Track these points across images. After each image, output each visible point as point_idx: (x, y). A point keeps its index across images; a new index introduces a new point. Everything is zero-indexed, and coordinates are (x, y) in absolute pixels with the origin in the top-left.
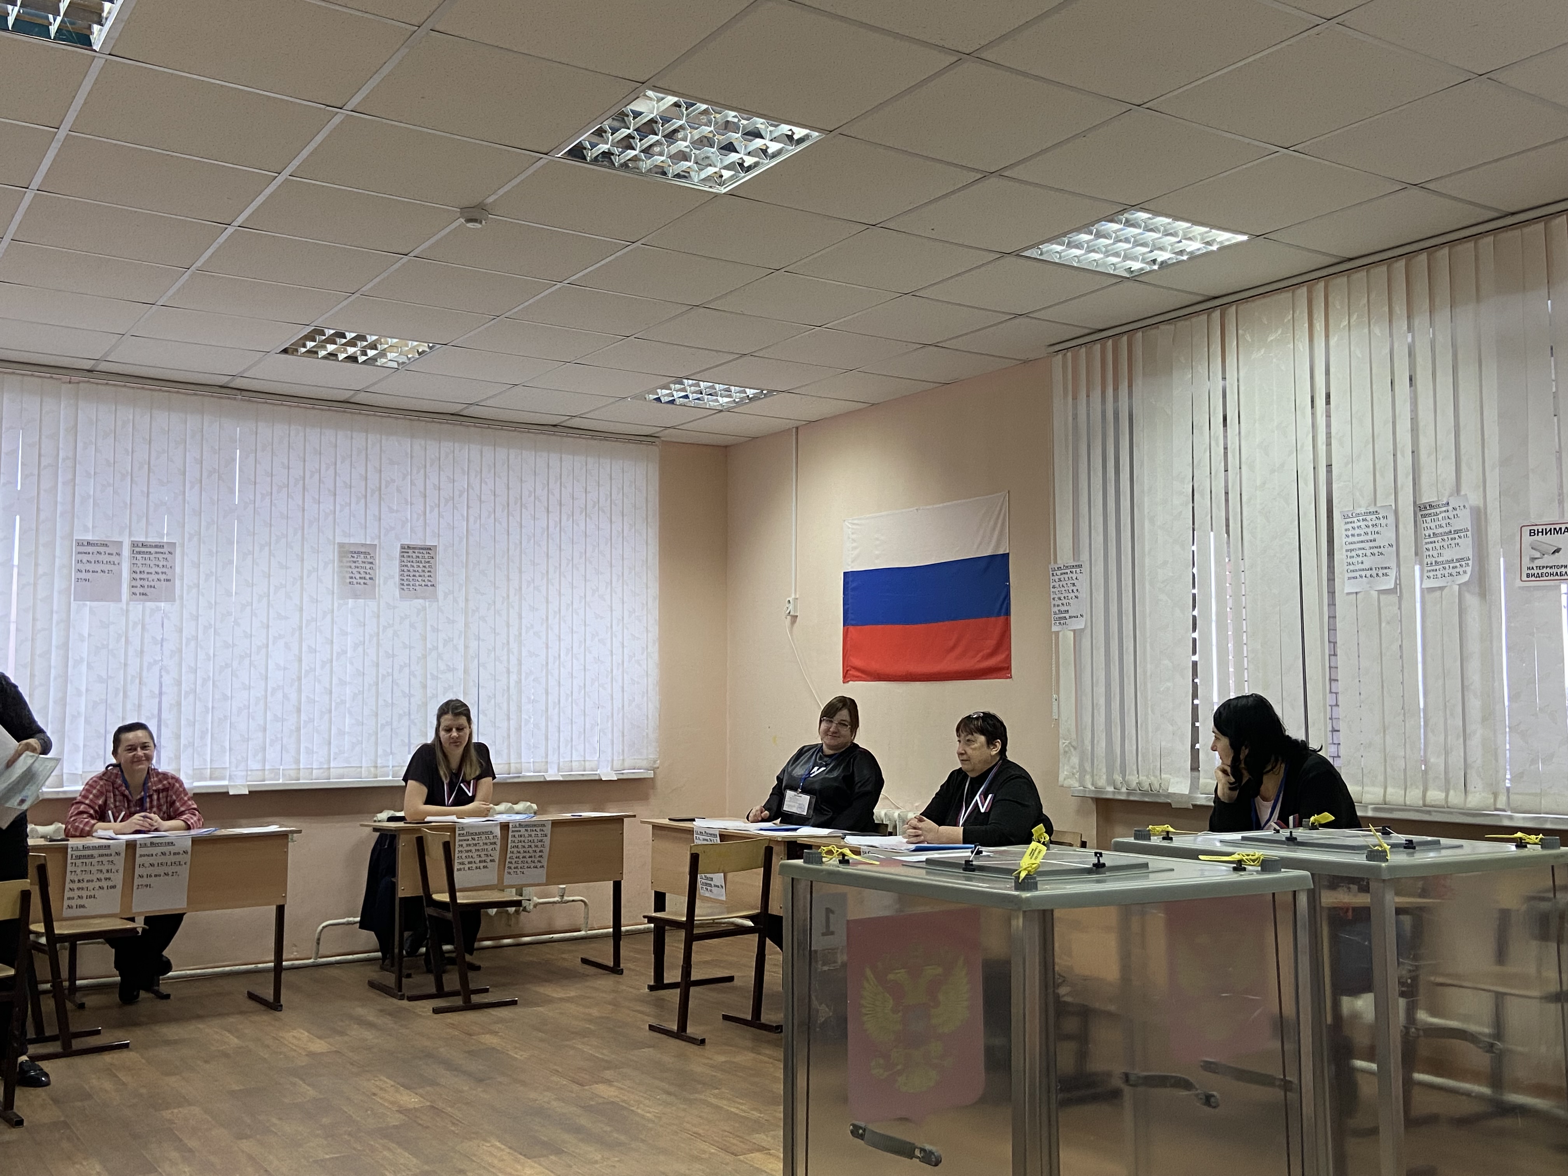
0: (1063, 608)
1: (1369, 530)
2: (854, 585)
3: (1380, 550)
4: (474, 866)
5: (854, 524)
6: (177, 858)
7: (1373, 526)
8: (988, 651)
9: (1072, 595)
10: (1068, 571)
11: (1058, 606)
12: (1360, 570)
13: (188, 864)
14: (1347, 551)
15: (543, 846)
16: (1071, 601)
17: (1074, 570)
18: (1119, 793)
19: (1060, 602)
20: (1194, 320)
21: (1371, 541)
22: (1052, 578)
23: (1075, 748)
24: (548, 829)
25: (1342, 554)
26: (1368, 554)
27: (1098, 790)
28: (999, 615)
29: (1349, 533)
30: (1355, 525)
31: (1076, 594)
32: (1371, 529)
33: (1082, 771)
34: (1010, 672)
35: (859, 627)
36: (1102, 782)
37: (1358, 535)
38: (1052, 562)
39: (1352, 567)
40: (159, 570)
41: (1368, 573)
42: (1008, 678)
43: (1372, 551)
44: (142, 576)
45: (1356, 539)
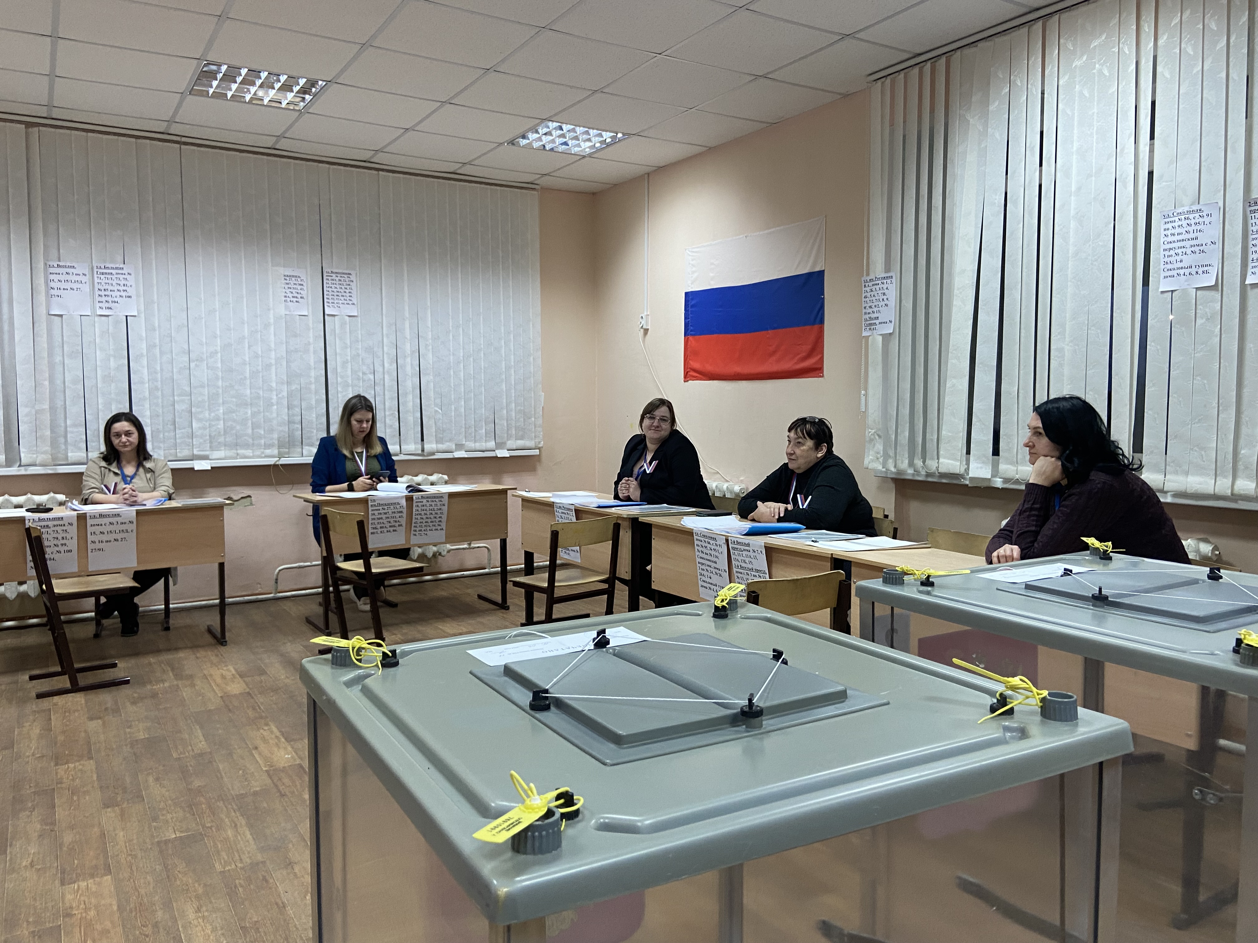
0: (873, 316)
1: (1190, 229)
2: (693, 302)
3: (1201, 248)
4: (385, 530)
5: (694, 252)
6: (124, 527)
7: (1196, 224)
8: (804, 354)
9: (883, 303)
10: (880, 282)
11: (869, 313)
12: (1179, 268)
13: (135, 531)
14: (1164, 250)
15: (442, 513)
16: (880, 309)
17: (885, 281)
18: (918, 475)
19: (870, 310)
20: (1014, 34)
21: (1192, 239)
22: (864, 289)
23: (879, 436)
24: (446, 500)
25: (1159, 254)
26: (1189, 252)
27: (899, 472)
28: (814, 323)
29: (1169, 233)
30: (1176, 224)
31: (886, 302)
32: (1194, 227)
33: (886, 456)
34: (823, 372)
35: (697, 337)
36: (904, 465)
37: (1178, 234)
38: (865, 274)
39: (1169, 266)
40: (122, 288)
41: (1187, 271)
42: (821, 377)
43: (1193, 249)
44: (106, 293)
45: (1176, 238)
